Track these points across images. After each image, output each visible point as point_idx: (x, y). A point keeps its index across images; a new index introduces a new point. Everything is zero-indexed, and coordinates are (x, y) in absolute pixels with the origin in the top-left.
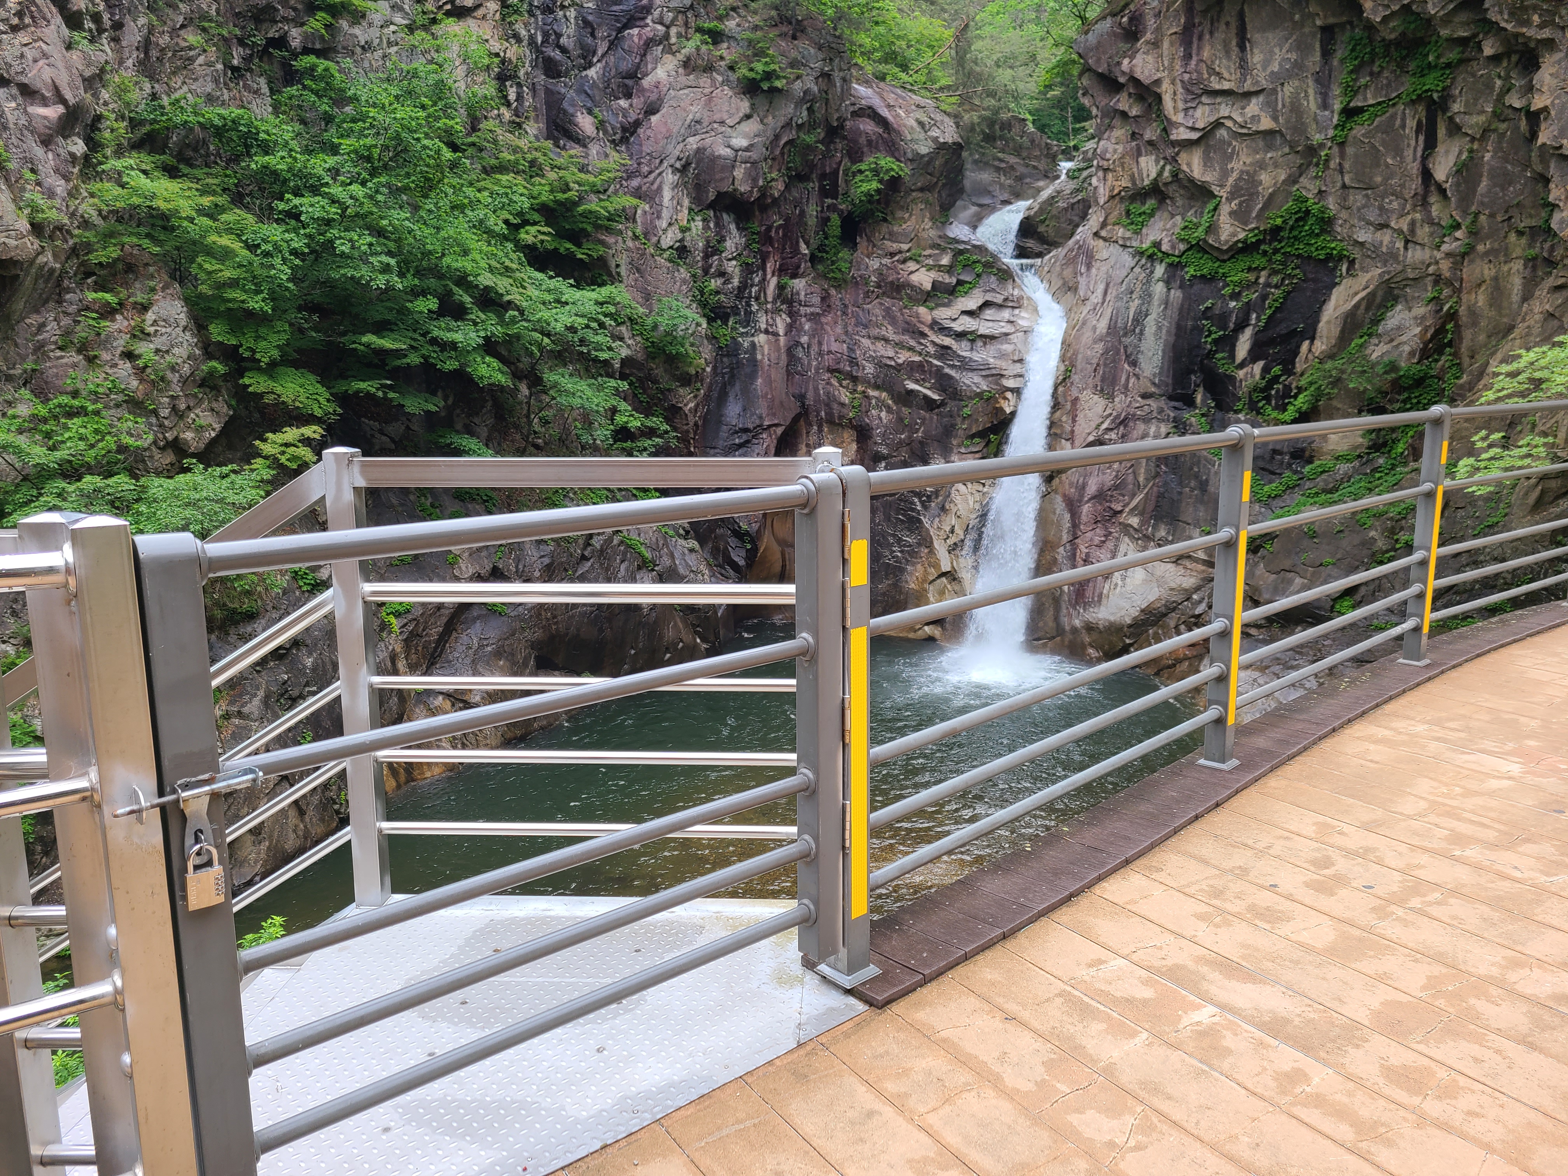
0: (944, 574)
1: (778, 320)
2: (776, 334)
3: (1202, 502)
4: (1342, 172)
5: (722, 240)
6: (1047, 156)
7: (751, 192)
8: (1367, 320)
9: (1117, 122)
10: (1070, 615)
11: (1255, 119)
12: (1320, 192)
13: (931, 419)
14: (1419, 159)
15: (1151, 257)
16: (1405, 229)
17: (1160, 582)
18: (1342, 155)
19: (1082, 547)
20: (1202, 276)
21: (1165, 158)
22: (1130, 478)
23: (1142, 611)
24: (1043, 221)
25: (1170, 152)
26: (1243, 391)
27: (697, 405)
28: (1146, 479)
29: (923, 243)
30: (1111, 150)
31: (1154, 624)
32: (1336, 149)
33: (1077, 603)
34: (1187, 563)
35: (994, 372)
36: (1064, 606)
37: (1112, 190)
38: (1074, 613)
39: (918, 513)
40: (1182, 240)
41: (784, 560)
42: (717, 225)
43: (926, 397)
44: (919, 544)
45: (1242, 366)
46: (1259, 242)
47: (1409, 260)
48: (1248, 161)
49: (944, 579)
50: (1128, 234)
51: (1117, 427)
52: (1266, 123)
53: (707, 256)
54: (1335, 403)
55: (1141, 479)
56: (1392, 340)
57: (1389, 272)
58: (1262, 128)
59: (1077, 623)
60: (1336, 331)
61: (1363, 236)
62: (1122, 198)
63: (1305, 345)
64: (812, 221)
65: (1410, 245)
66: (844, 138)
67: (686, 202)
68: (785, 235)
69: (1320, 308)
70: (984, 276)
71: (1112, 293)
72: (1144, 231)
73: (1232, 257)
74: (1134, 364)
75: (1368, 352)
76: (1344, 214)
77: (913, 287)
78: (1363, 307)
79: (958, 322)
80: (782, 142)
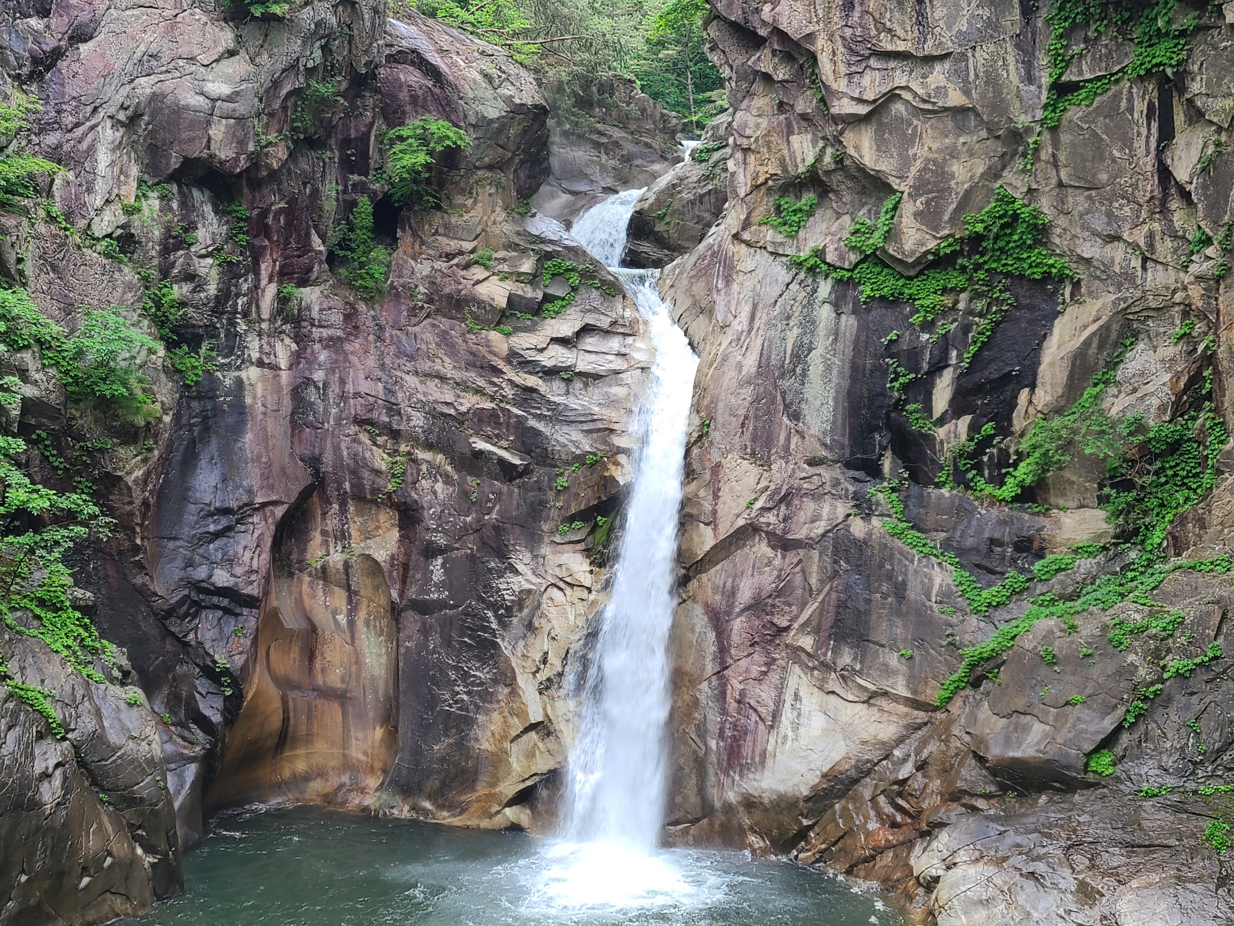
0: (532, 727)
1: (279, 346)
2: (275, 367)
3: (899, 614)
4: (1056, 166)
5: (191, 227)
6: (664, 130)
7: (236, 160)
8: (1102, 363)
9: (758, 87)
10: (720, 785)
11: (941, 91)
12: (1030, 191)
13: (511, 493)
14: (1153, 153)
15: (812, 270)
16: (1142, 243)
17: (847, 731)
18: (1056, 144)
19: (734, 682)
20: (882, 298)
21: (824, 138)
22: (798, 580)
23: (824, 776)
24: (661, 218)
25: (831, 130)
26: (945, 456)
27: (148, 474)
28: (822, 582)
29: (493, 241)
30: (751, 124)
31: (842, 795)
32: (1046, 135)
33: (730, 766)
34: (883, 702)
35: (600, 425)
36: (711, 771)
37: (756, 177)
38: (727, 782)
39: (493, 632)
40: (853, 248)
41: (286, 710)
42: (183, 204)
43: (502, 461)
44: (495, 681)
45: (941, 421)
46: (955, 254)
47: (1149, 285)
48: (935, 147)
49: (533, 734)
50: (780, 238)
51: (777, 506)
52: (955, 98)
53: (166, 250)
54: (1067, 474)
55: (814, 581)
56: (1135, 390)
57: (1125, 300)
58: (950, 104)
59: (732, 796)
60: (1062, 377)
61: (1088, 250)
62: (769, 189)
63: (1024, 395)
64: (329, 205)
65: (1149, 264)
66: (377, 91)
67: (134, 171)
68: (288, 224)
69: (1040, 345)
70: (582, 290)
71: (762, 317)
72: (801, 234)
73: (921, 273)
74: (796, 416)
75: (1105, 405)
76: (1062, 221)
77: (480, 303)
78: (1095, 344)
79: (547, 353)
80: (284, 92)
